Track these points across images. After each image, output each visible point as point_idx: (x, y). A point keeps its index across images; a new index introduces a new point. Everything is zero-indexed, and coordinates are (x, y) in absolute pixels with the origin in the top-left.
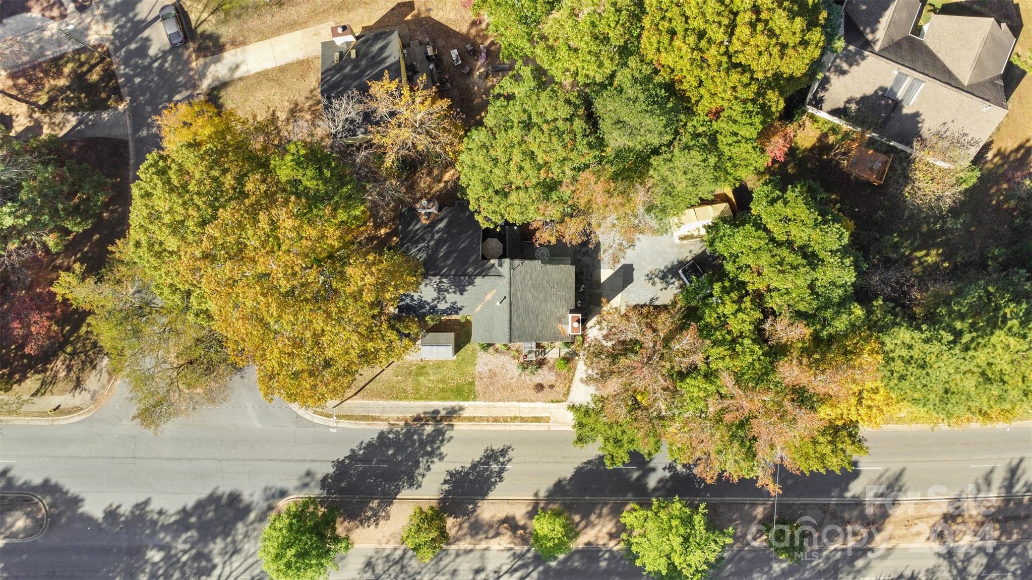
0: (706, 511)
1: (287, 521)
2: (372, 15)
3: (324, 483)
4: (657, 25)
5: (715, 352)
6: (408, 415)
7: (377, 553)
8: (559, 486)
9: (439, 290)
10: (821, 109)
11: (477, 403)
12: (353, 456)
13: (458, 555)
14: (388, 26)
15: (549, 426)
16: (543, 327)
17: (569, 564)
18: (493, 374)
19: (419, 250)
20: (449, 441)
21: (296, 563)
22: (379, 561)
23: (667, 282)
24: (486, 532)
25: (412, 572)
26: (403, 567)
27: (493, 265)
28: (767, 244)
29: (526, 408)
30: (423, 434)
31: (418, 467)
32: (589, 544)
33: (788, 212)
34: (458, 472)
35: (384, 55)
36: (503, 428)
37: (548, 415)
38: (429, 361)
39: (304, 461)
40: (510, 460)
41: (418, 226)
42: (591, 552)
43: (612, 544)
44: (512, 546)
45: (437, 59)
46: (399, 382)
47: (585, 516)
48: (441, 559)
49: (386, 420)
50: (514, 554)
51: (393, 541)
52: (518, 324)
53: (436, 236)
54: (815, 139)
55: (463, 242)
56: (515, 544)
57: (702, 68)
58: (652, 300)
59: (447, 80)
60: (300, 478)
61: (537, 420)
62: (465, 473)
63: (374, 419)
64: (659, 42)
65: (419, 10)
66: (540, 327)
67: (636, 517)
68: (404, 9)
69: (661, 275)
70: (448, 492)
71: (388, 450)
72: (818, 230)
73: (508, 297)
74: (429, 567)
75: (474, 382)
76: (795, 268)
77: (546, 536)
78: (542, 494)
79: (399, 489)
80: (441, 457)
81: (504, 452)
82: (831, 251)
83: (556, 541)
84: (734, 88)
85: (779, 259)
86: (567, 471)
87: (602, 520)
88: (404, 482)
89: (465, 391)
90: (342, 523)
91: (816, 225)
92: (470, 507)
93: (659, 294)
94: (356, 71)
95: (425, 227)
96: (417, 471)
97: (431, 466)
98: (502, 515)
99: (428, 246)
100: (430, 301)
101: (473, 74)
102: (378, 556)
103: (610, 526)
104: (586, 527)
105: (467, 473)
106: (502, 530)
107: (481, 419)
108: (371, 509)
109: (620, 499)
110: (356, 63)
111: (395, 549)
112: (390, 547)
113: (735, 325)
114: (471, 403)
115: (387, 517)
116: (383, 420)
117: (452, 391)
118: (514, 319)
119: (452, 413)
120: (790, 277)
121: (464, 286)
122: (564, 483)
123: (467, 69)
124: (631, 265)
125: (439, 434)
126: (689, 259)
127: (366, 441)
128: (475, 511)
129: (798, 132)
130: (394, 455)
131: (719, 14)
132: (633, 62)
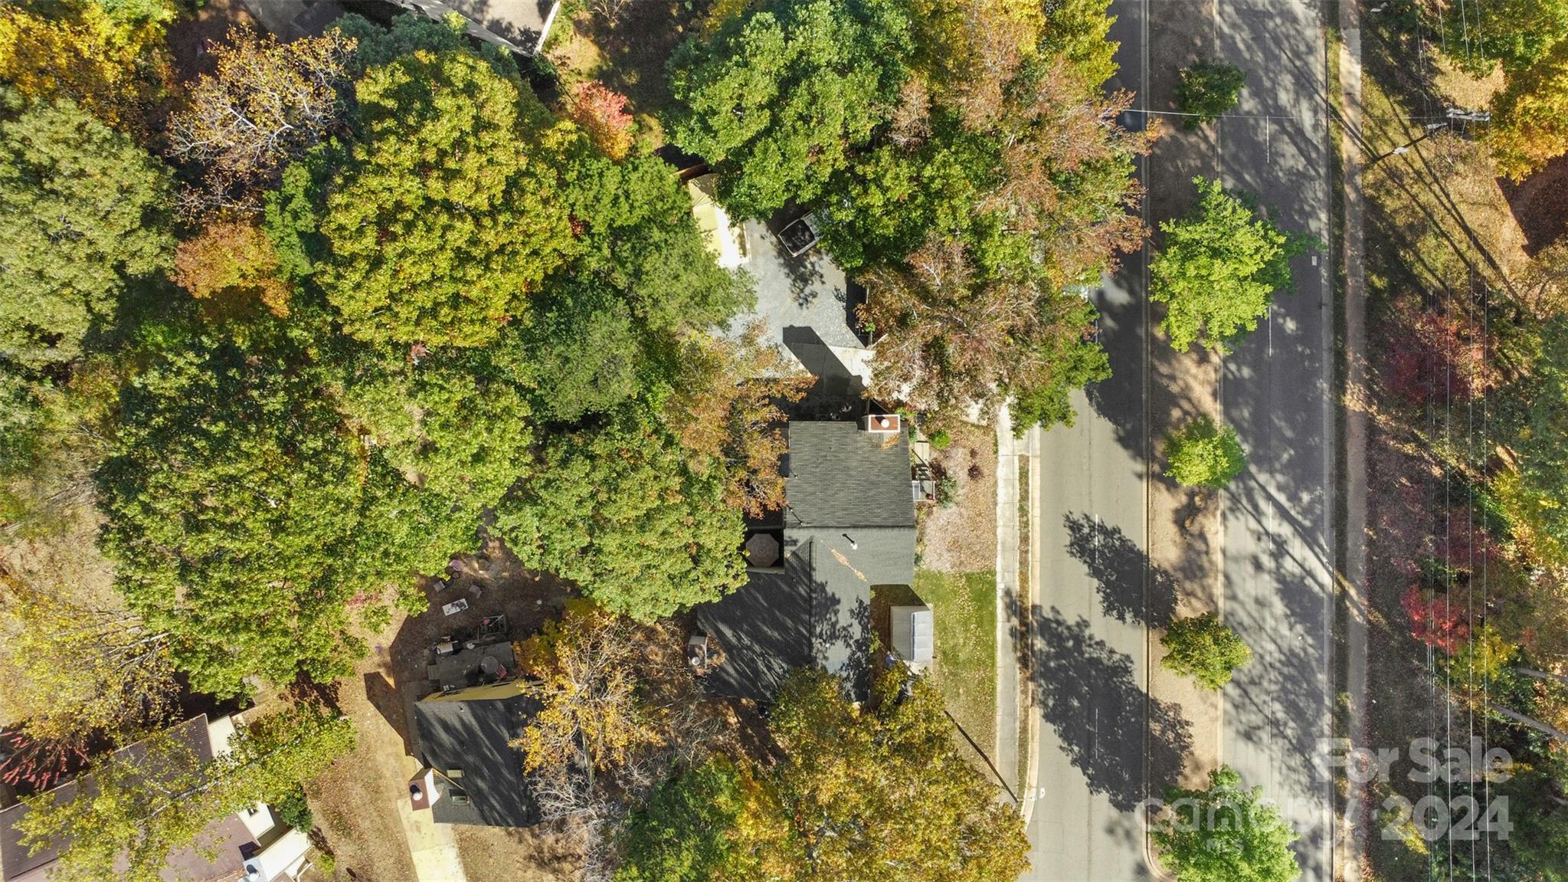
0: (1172, 221)
1: (1192, 870)
2: (386, 739)
3: (1125, 806)
4: (444, 325)
5: (944, 221)
6: (1018, 676)
7: (1230, 723)
8: (1127, 441)
9: (833, 637)
10: (539, 33)
11: (999, 569)
12: (1081, 762)
13: (1234, 598)
14: (404, 714)
15: (1035, 456)
16: (887, 473)
17: (1245, 425)
18: (955, 546)
19: (770, 669)
20: (1058, 612)
21: (1261, 862)
22: (1244, 718)
23: (812, 275)
24: (1199, 553)
25: (1259, 667)
26: (1252, 682)
27: (794, 553)
28: (776, 141)
29: (1006, 494)
30: (1048, 653)
31: (1098, 661)
32: (1214, 395)
33: (727, 108)
34: (1106, 598)
35: (458, 726)
36: (1037, 528)
37: (1016, 459)
38: (935, 646)
39: (1090, 838)
40: (1087, 517)
41: (731, 670)
42: (1228, 391)
43: (1215, 359)
44: (1218, 513)
45: (460, 636)
46: (967, 692)
47: (1173, 400)
48: (1241, 624)
49: (1026, 710)
50: (1232, 510)
51: (1213, 699)
52: (885, 515)
53: (746, 641)
54: (585, 40)
55: (756, 599)
56: (1216, 509)
57: (515, 253)
58: (839, 298)
59: (492, 620)
60: (1118, 844)
61: (1024, 475)
62: (1107, 586)
63: (1024, 730)
64: (472, 322)
65: (379, 666)
66: (887, 478)
67: (1179, 327)
68: (377, 689)
69: (800, 284)
70: (1137, 614)
71: (1072, 708)
72: (754, 60)
73: (843, 531)
74: (1251, 642)
75: (967, 575)
76: (814, 99)
77: (1210, 467)
78: (1140, 467)
79: (1133, 689)
80: (1084, 624)
81: (1074, 527)
82: (786, 40)
83: (1219, 452)
84: (545, 202)
85: (799, 123)
86: (1102, 429)
87: (1178, 374)
88: (1122, 683)
89: (981, 587)
90: (1186, 778)
91: (746, 64)
92: (1159, 579)
93: (829, 286)
94: (485, 770)
95: (732, 659)
96: (1105, 662)
97: (1097, 639)
98: (1172, 530)
99: (762, 655)
100: (848, 651)
101: (483, 579)
102: (1235, 722)
103: (1189, 363)
104: (1189, 400)
105: (1108, 584)
106: (1195, 529)
107: (1024, 563)
108: (1163, 732)
109: (1147, 347)
110: (470, 771)
111: (1225, 694)
112: (1221, 703)
113: (901, 190)
114: (999, 578)
115: (1176, 707)
116: (1027, 716)
117: (980, 608)
118: (878, 521)
119: (1017, 607)
120: (829, 106)
121: (826, 598)
122: (1122, 433)
123: (474, 589)
124: (785, 329)
125: (1050, 628)
126: (774, 239)
127: (1059, 741)
128: (1166, 572)
129: (572, 67)
130: (1080, 698)
131: (429, 230)
132: (501, 360)
